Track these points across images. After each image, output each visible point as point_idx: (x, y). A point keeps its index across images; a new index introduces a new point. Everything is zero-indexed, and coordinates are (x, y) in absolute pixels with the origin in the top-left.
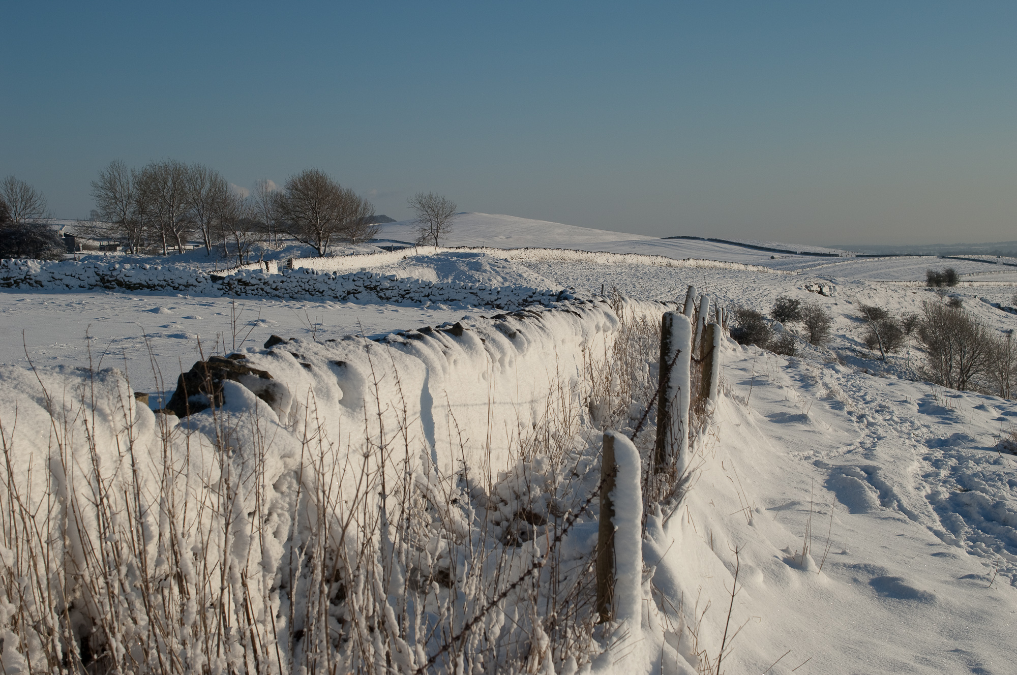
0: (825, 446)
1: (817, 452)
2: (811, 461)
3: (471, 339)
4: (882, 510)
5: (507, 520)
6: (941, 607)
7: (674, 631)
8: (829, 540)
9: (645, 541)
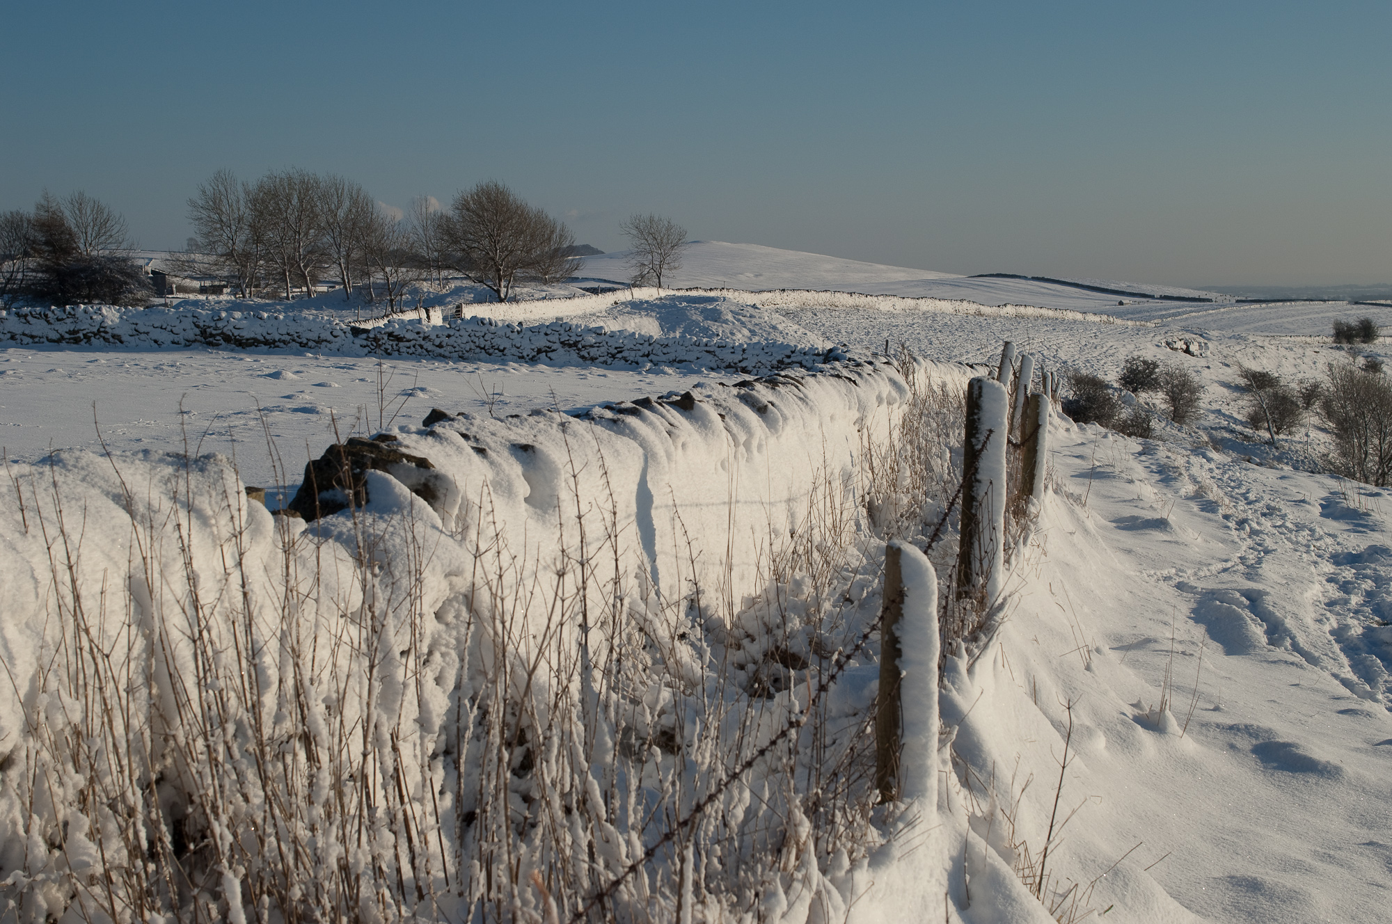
0: (1192, 562)
1: (1180, 570)
2: (1173, 583)
3: (705, 414)
4: (1269, 651)
5: (755, 663)
6: (1350, 783)
7: (982, 815)
8: (1197, 692)
9: (944, 691)
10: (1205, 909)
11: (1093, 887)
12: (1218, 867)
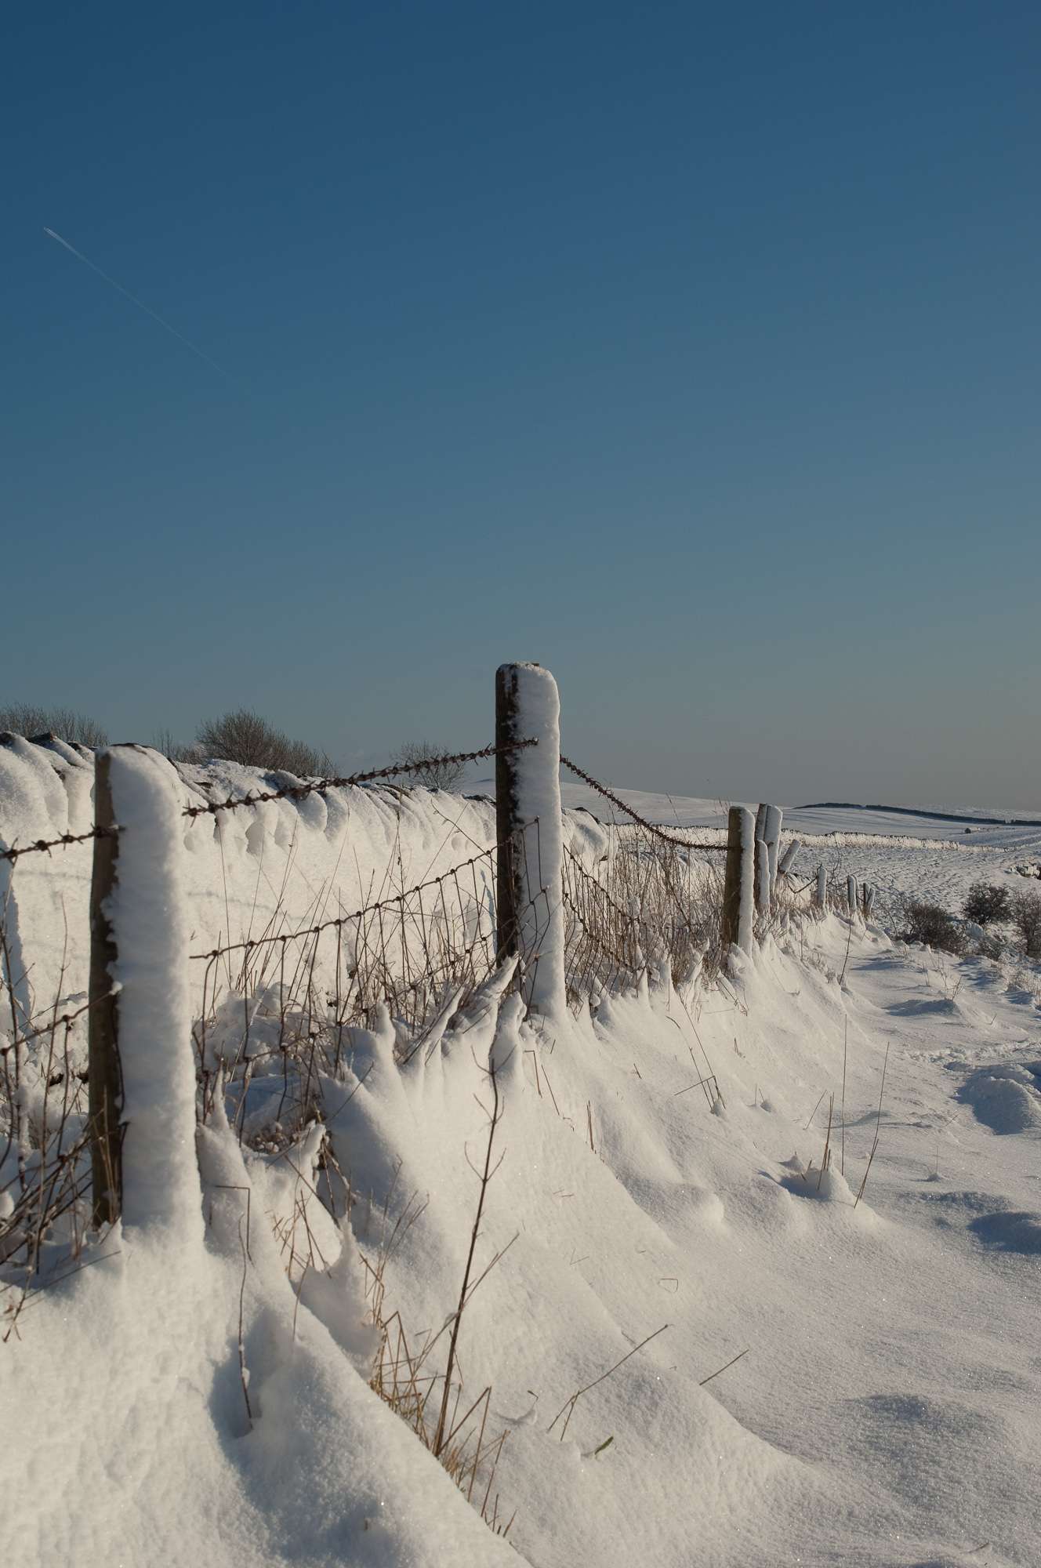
0: (975, 1043)
1: (956, 1051)
2: (943, 1063)
7: (325, 1269)
8: (917, 1163)
9: (338, 1083)
10: (817, 1448)
11: (573, 1404)
12: (860, 1384)
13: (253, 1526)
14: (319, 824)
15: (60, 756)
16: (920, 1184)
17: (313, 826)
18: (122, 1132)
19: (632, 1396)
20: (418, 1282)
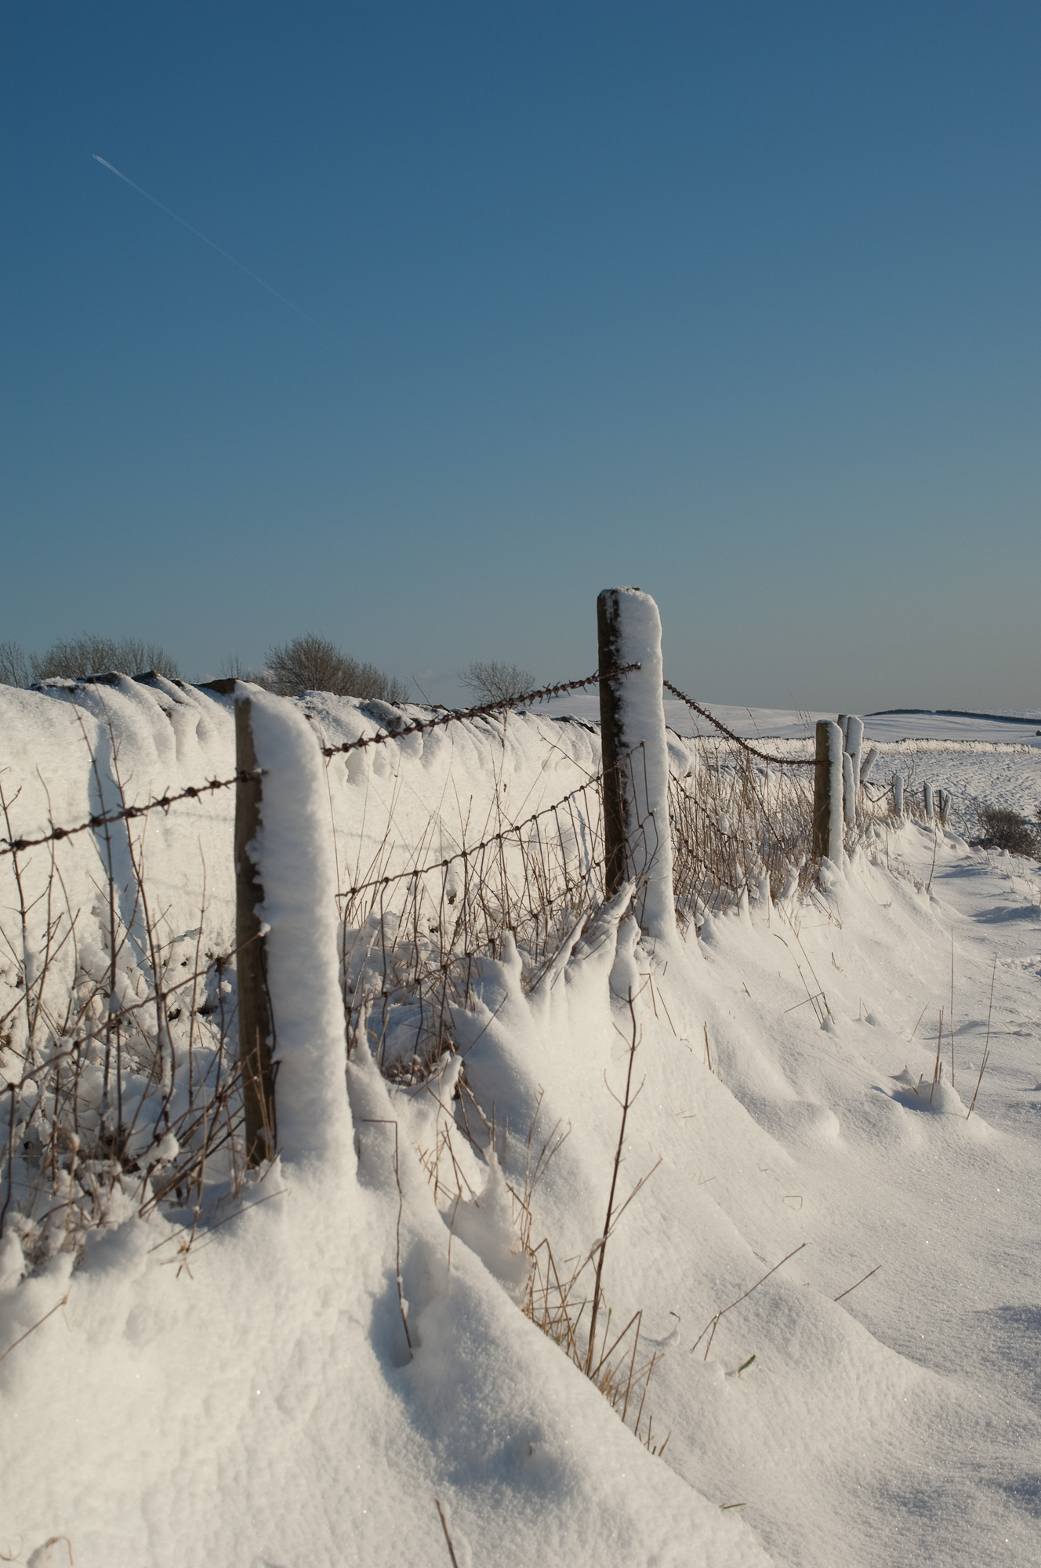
2: (1034, 970)
7: (473, 1198)
8: (1022, 1072)
9: (469, 1013)
10: (950, 1360)
11: (715, 1324)
12: (988, 1295)
13: (420, 1454)
14: (415, 751)
15: (165, 695)
16: (1028, 1093)
17: (409, 754)
18: (274, 1071)
19: (770, 1314)
20: (557, 1207)
